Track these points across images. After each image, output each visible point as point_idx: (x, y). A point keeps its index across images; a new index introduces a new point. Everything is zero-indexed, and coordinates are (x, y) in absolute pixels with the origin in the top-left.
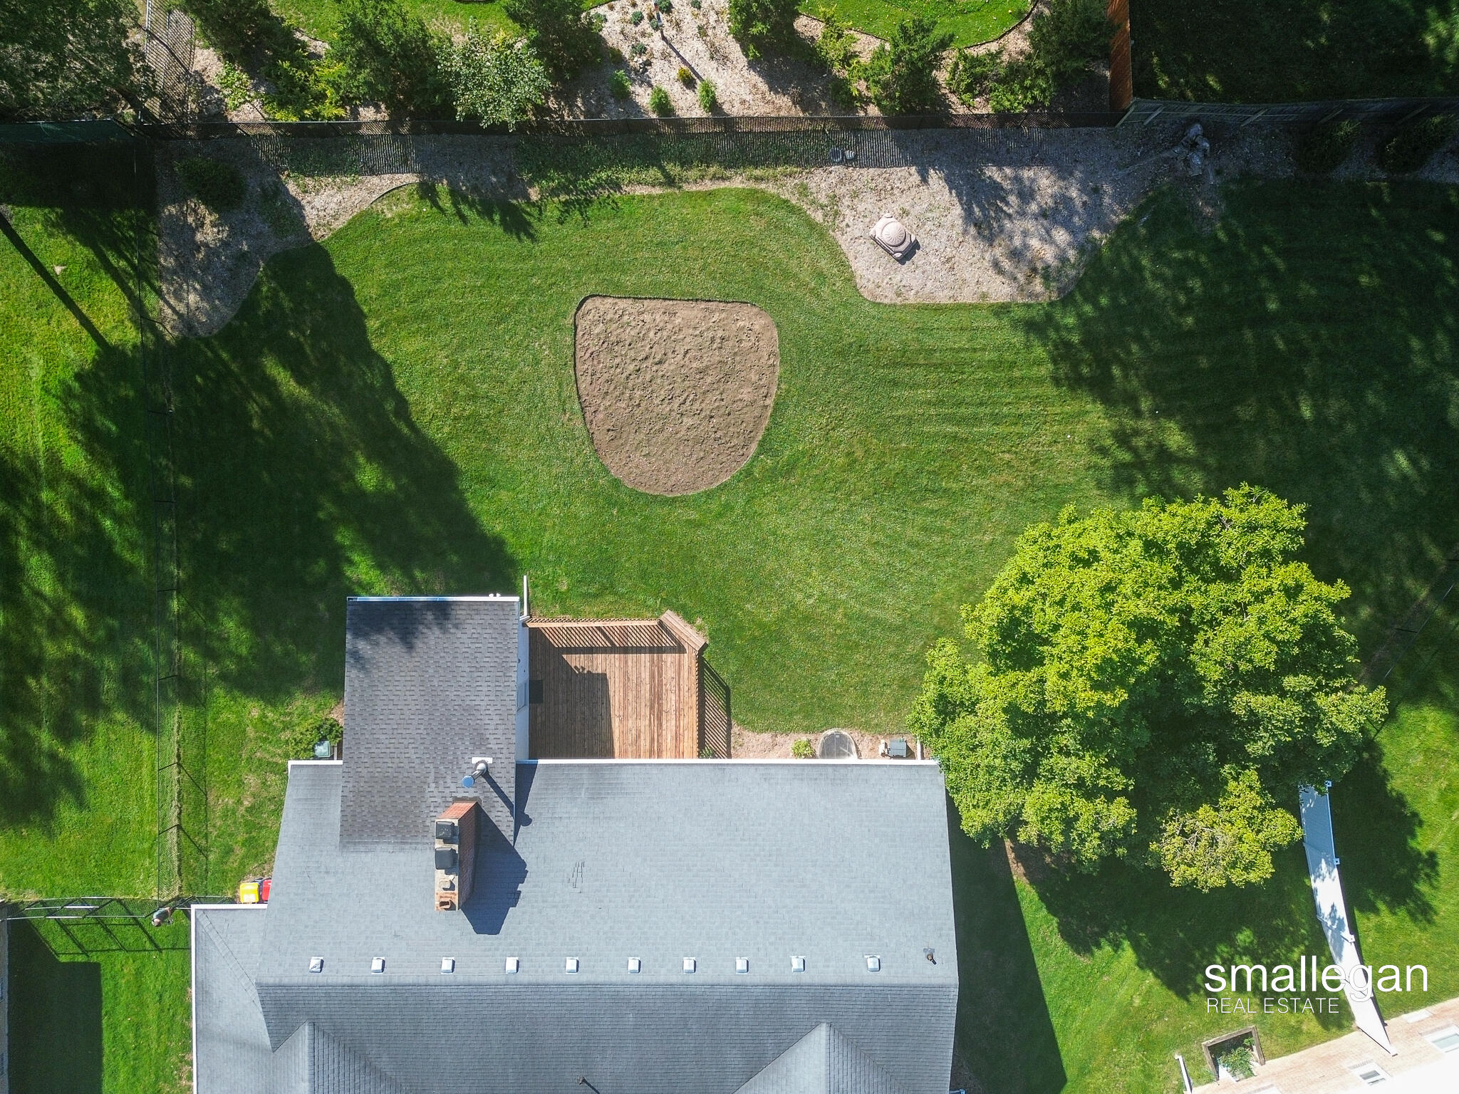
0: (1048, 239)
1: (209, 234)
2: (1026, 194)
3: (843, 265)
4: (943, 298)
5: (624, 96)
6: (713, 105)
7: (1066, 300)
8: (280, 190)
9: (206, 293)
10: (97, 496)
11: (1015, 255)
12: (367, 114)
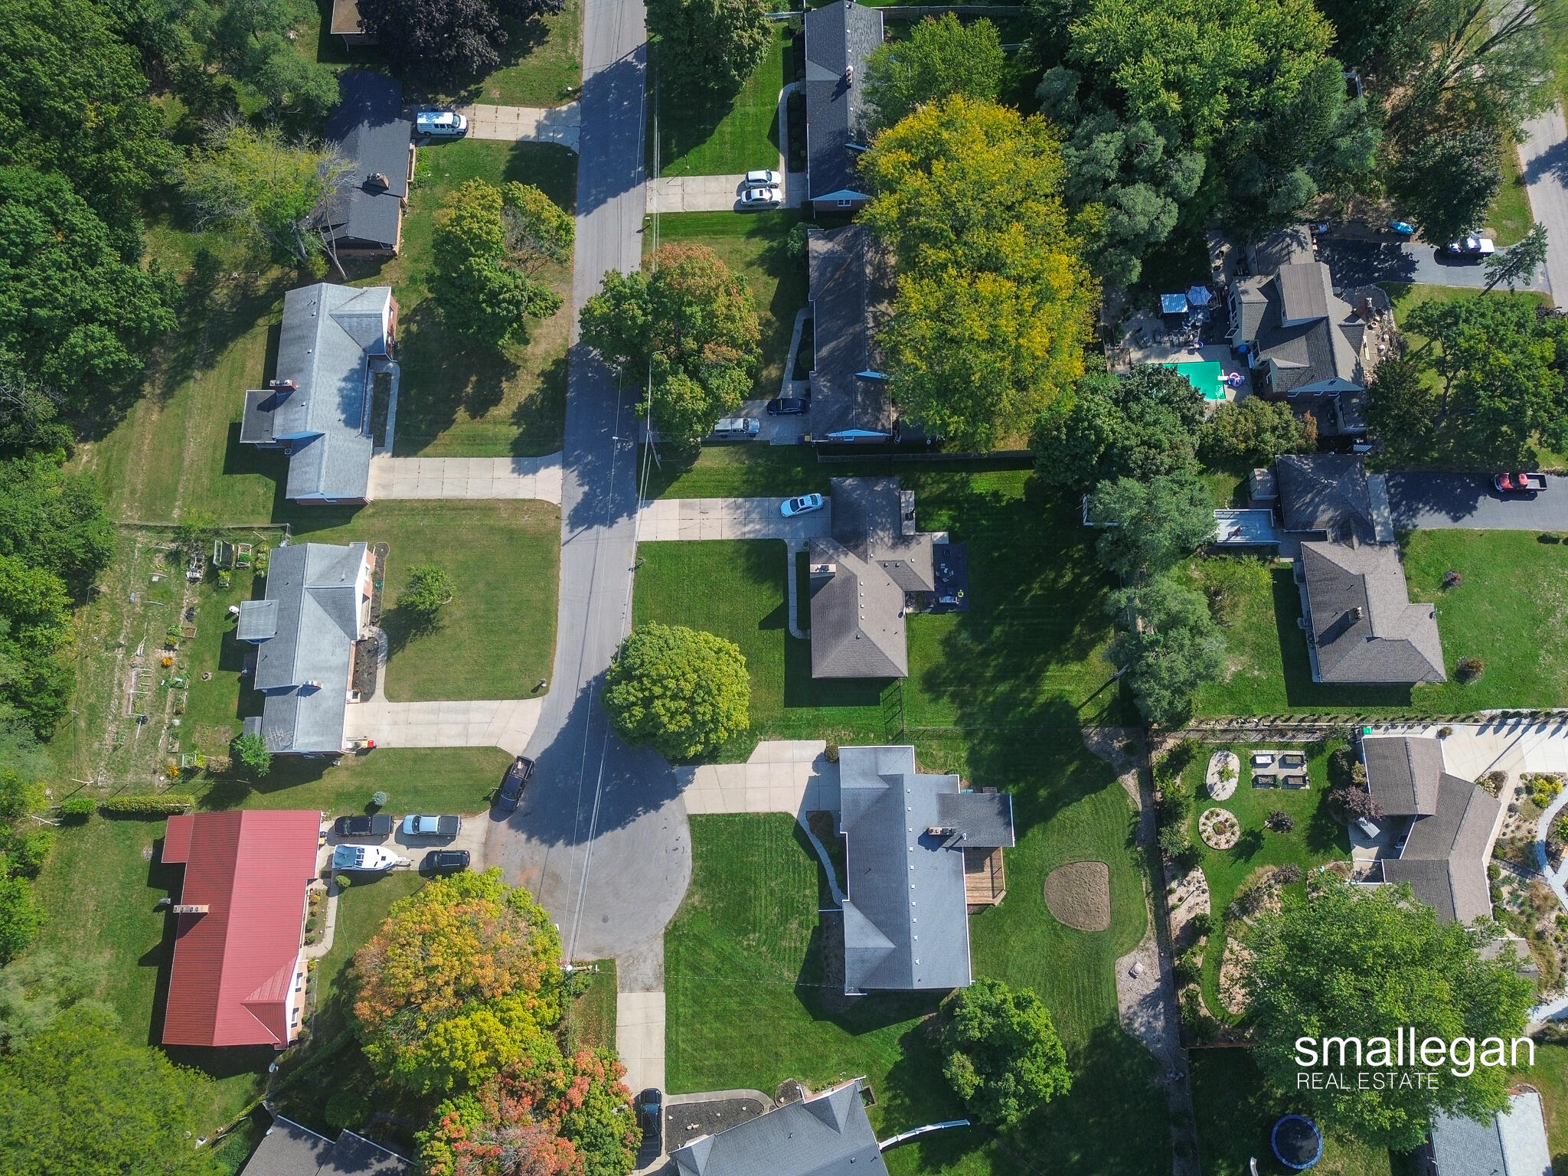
0: (1141, 1025)
1: (1116, 745)
2: (1156, 1017)
3: (1127, 952)
4: (1119, 987)
5: (1174, 878)
6: (1173, 908)
7: (1121, 1032)
8: (1132, 767)
9: (1098, 743)
10: (1030, 705)
11: (1135, 1013)
12: (1159, 795)
